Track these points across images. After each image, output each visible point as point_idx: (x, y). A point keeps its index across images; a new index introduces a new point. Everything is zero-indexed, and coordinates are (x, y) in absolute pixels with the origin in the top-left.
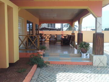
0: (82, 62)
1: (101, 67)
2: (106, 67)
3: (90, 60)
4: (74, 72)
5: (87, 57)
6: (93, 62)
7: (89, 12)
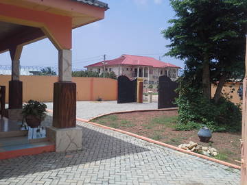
0: (30, 147)
1: (72, 152)
2: (82, 150)
3: (49, 141)
4: (19, 175)
5: (41, 135)
6: (55, 145)
7: (44, 35)
